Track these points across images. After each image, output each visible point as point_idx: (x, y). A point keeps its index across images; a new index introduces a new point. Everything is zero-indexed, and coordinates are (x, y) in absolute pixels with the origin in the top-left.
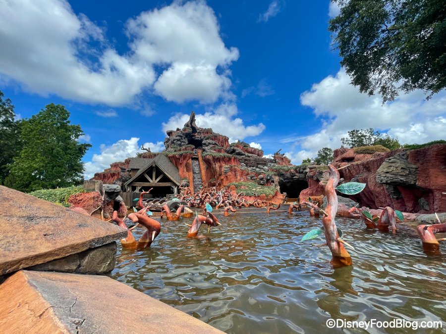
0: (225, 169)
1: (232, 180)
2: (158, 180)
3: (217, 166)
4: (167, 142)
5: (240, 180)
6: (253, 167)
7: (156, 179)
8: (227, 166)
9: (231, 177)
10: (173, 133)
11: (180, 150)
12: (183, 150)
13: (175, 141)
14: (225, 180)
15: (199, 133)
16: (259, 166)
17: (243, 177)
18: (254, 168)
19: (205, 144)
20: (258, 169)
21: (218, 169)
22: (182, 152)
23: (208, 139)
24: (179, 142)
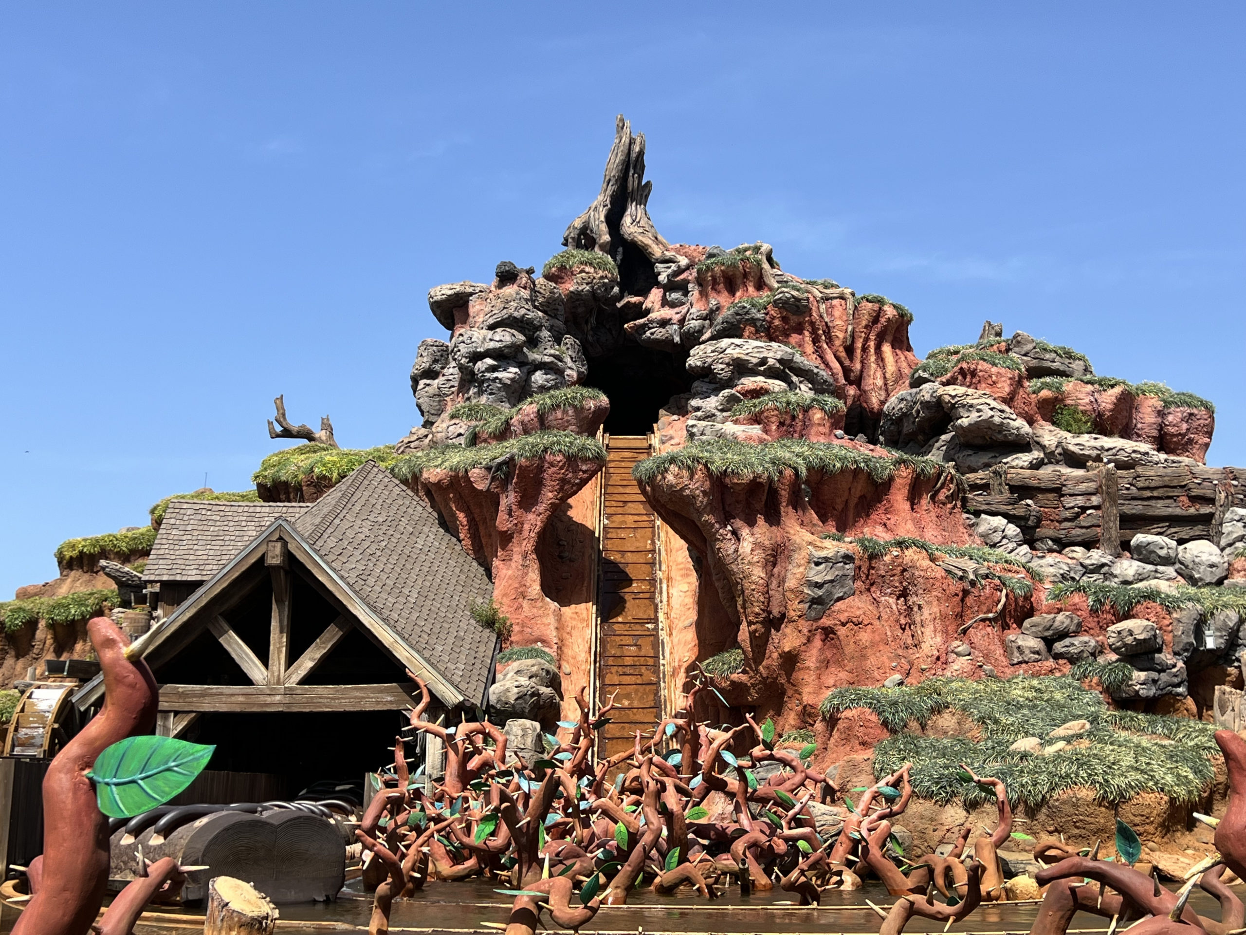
0: (819, 574)
1: (872, 661)
2: (307, 663)
3: (746, 546)
4: (430, 374)
5: (941, 660)
6: (1089, 545)
7: (293, 657)
8: (831, 548)
9: (865, 636)
10: (475, 306)
11: (504, 433)
12: (526, 432)
13: (481, 365)
14: (811, 659)
15: (671, 286)
16: (1140, 538)
17: (979, 635)
18: (1096, 556)
19: (706, 373)
20: (1128, 567)
21: (758, 573)
22: (512, 447)
23: (732, 330)
24: (510, 373)
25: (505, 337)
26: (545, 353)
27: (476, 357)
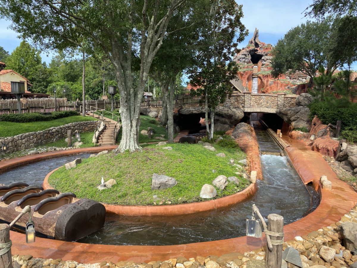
0: (270, 83)
3: (265, 80)
5: (279, 89)
6: (295, 79)
8: (272, 80)
9: (274, 87)
12: (246, 68)
14: (269, 89)
15: (260, 48)
16: (300, 78)
17: (282, 87)
20: (298, 81)
21: (266, 83)
23: (266, 55)
24: (244, 60)
25: (243, 56)
26: (247, 58)
27: (240, 58)
